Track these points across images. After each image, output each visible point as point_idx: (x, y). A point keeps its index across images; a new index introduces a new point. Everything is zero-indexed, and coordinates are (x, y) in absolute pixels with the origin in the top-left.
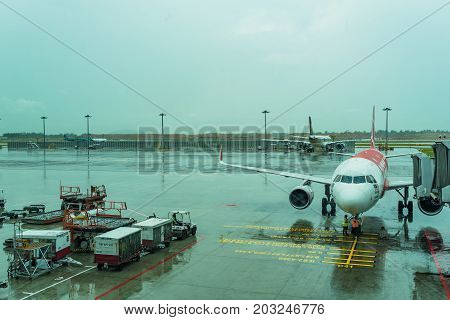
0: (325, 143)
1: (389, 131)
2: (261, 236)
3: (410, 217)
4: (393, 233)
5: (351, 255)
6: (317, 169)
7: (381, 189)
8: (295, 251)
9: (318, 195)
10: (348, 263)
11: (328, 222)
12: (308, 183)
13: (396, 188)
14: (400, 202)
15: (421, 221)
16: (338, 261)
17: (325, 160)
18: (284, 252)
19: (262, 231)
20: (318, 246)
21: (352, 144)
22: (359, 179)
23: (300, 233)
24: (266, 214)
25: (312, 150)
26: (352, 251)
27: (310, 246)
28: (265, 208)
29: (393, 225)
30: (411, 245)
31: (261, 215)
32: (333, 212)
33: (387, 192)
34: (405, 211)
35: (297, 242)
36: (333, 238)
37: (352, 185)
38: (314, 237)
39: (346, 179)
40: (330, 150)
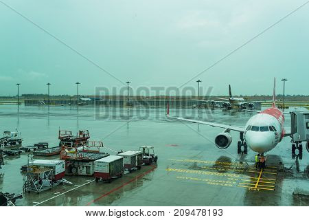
0: (240, 103)
1: (286, 95)
3: (300, 156)
4: (288, 167)
5: (258, 181)
6: (235, 121)
7: (279, 136)
8: (219, 178)
9: (235, 139)
10: (256, 187)
12: (228, 131)
13: (290, 135)
14: (293, 146)
16: (249, 185)
17: (240, 115)
18: (211, 179)
19: (195, 164)
20: (235, 175)
21: (259, 104)
22: (264, 129)
23: (222, 165)
25: (230, 108)
26: (259, 178)
27: (229, 175)
28: (197, 147)
30: (301, 176)
31: (195, 153)
32: (245, 152)
33: (284, 138)
34: (297, 151)
35: (220, 172)
36: (245, 170)
37: (259, 133)
38: (233, 169)
39: (255, 128)
40: (244, 108)
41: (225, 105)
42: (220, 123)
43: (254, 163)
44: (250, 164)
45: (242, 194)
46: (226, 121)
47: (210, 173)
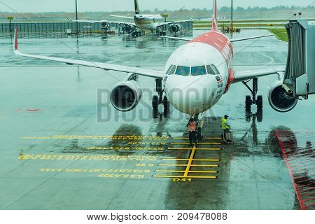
0: (155, 25)
2: (75, 148)
3: (259, 116)
4: (239, 136)
5: (189, 165)
6: (146, 58)
7: (224, 82)
8: (119, 165)
10: (185, 175)
11: (161, 127)
12: (134, 77)
13: (243, 80)
14: (248, 98)
15: (272, 119)
16: (173, 174)
17: (156, 47)
19: (75, 142)
20: (148, 157)
21: (189, 25)
22: (199, 70)
23: (125, 141)
24: (80, 119)
25: (136, 34)
26: (191, 160)
27: (137, 157)
28: (79, 111)
29: (239, 126)
30: (260, 149)
33: (232, 86)
34: (254, 108)
35: (121, 154)
36: (166, 146)
37: (190, 79)
38: (143, 146)
39: (182, 70)
40: (161, 34)
41: (127, 28)
42: (118, 63)
43: (181, 134)
44: (174, 135)
45: (162, 190)
46: (128, 59)
47: (103, 156)
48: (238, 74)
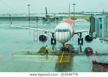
0: (52, 17)
1: (75, 13)
2: (28, 53)
3: (82, 44)
4: (76, 50)
5: (62, 58)
6: (49, 27)
8: (41, 58)
10: (61, 61)
11: (53, 47)
13: (77, 33)
14: (79, 39)
15: (86, 45)
16: (57, 61)
17: (52, 24)
19: (29, 51)
20: (50, 56)
22: (65, 31)
24: (30, 45)
25: (46, 20)
26: (62, 57)
28: (29, 43)
29: (76, 47)
30: (82, 54)
31: (28, 45)
32: (55, 43)
33: (74, 35)
34: (81, 42)
35: (42, 55)
36: (55, 53)
39: (60, 31)
40: (54, 20)
41: (44, 18)
42: (41, 28)
43: (60, 49)
44: (57, 49)
45: (54, 65)
46: (44, 27)
47: (37, 56)
48: (76, 32)
